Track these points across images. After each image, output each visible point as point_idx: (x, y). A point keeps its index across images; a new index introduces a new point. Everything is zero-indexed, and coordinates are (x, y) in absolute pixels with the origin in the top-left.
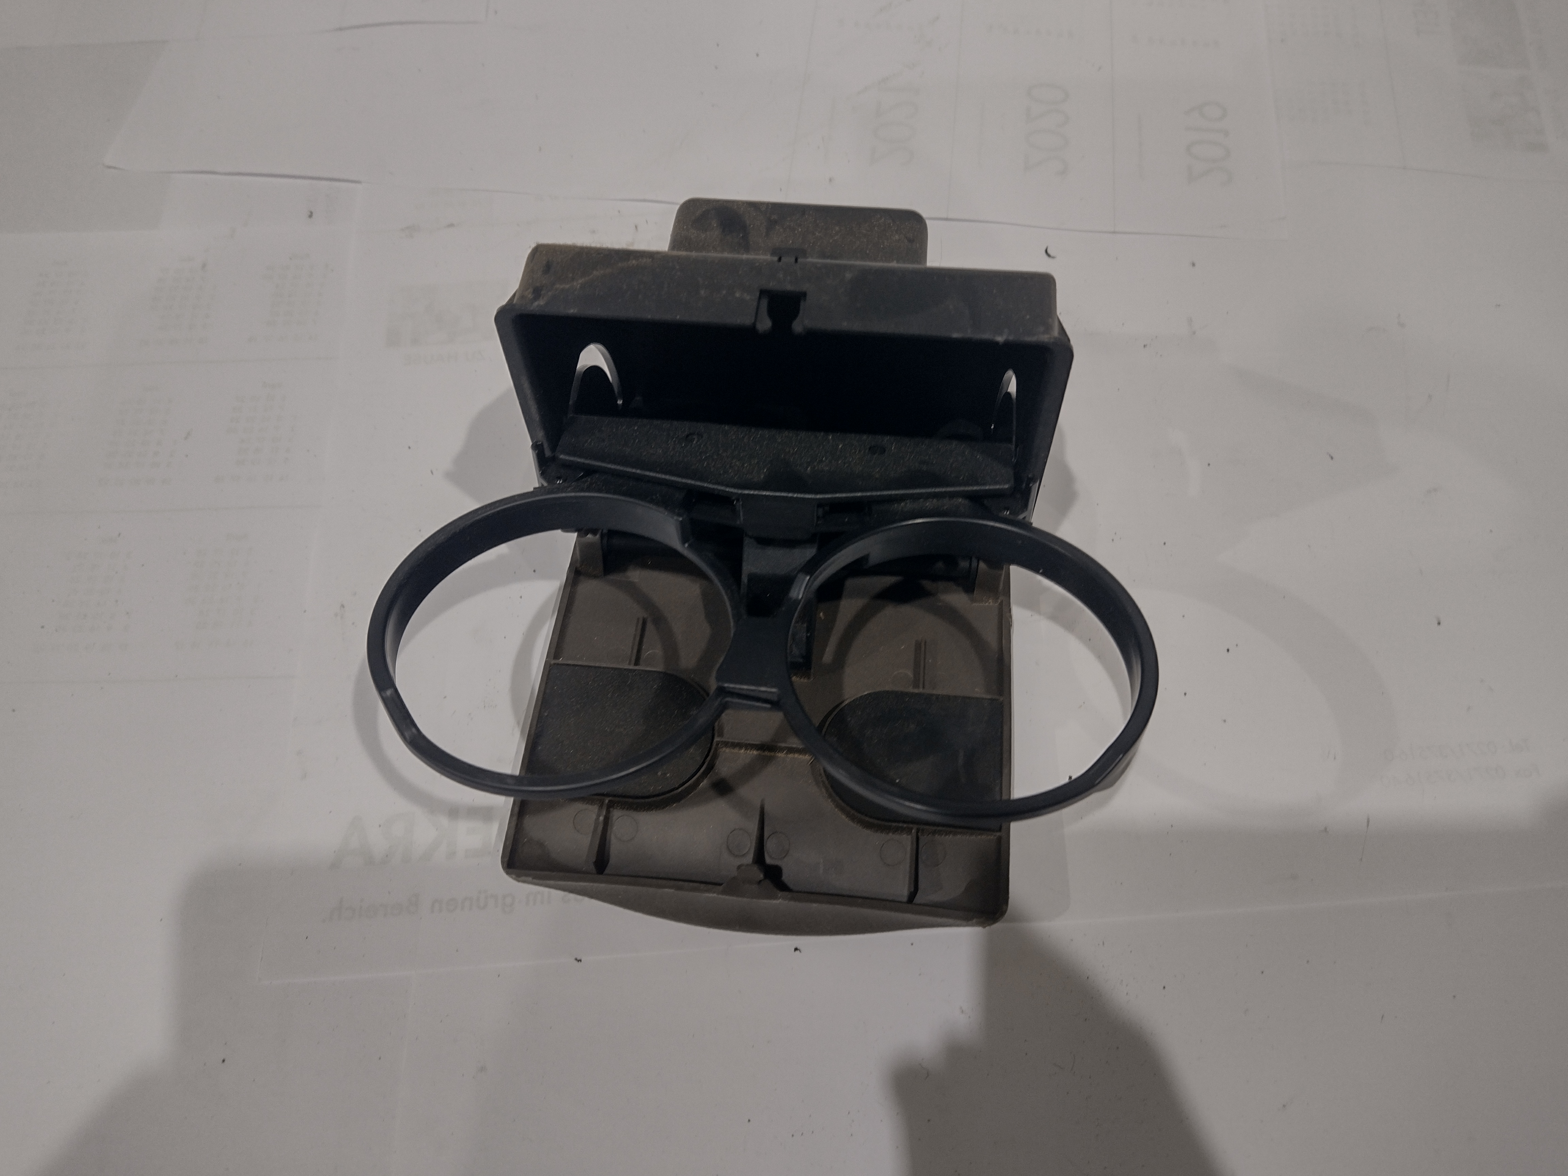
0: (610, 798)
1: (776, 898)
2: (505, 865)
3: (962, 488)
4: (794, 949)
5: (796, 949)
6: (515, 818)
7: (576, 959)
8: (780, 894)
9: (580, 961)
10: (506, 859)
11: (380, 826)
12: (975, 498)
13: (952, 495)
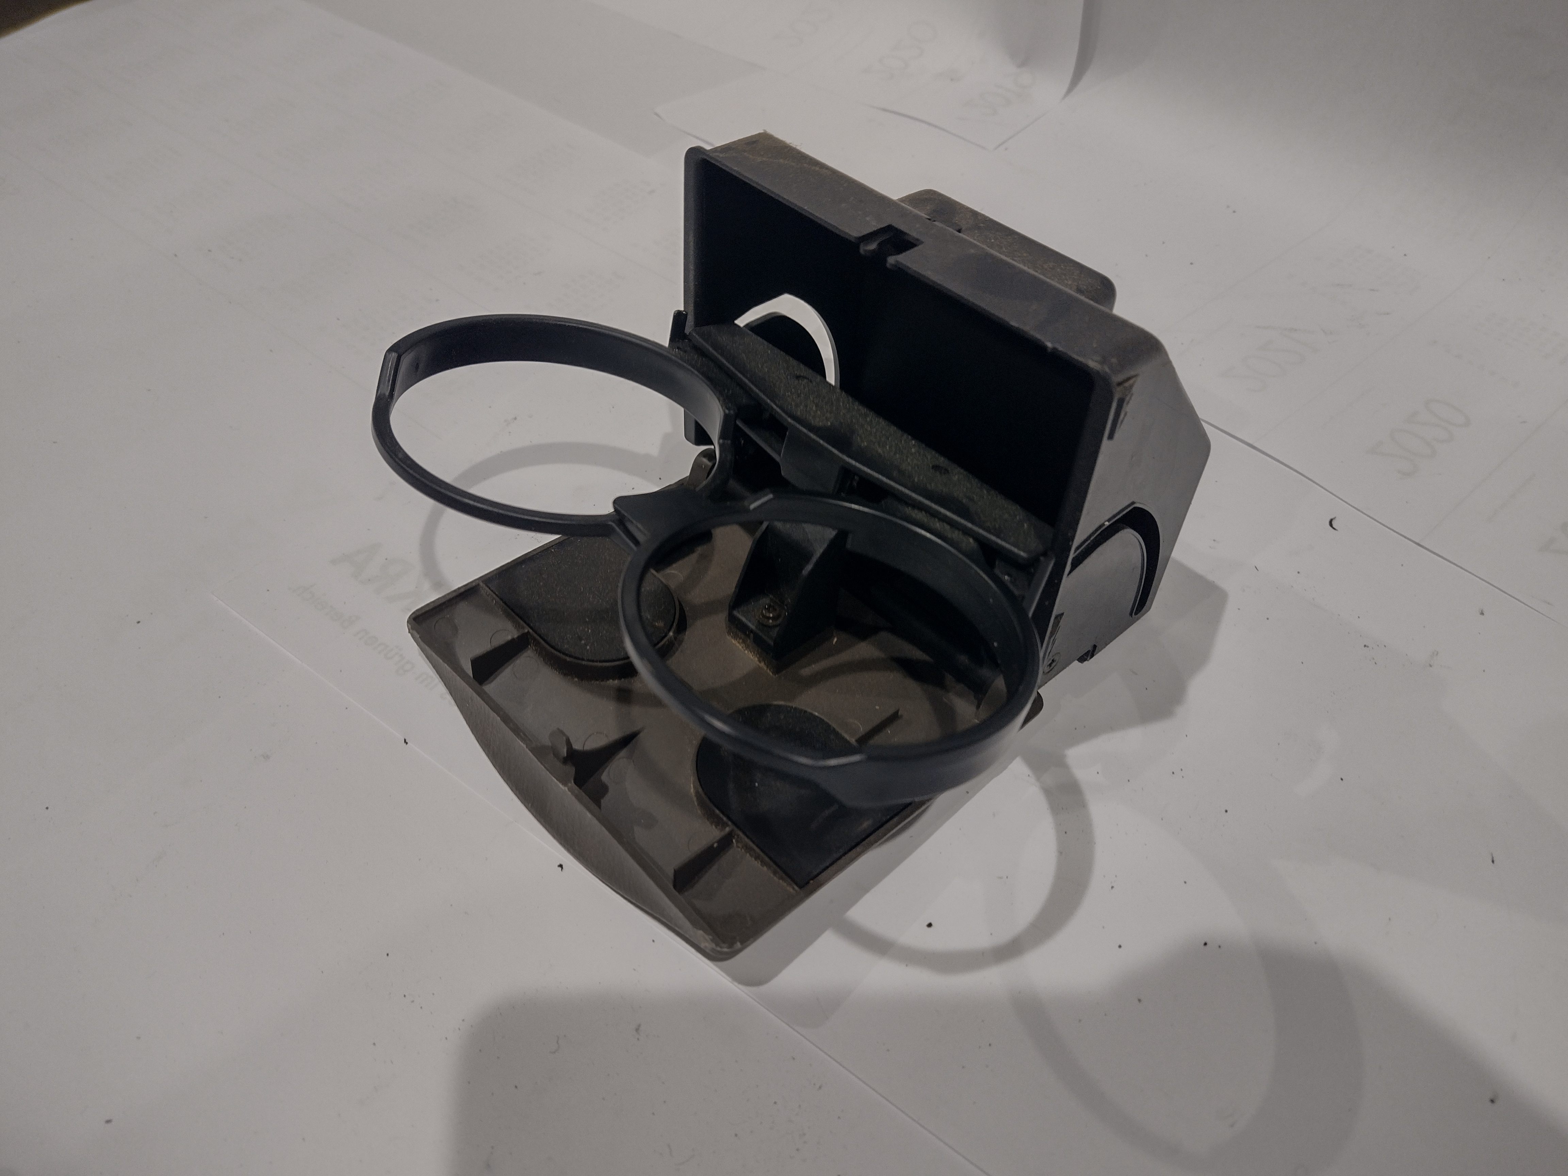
0: (531, 631)
1: (565, 784)
2: (413, 616)
3: (981, 531)
4: (559, 864)
5: (561, 866)
6: (455, 594)
7: (405, 740)
8: (572, 784)
9: (407, 743)
10: (418, 613)
11: (386, 559)
12: (986, 547)
13: (967, 532)
